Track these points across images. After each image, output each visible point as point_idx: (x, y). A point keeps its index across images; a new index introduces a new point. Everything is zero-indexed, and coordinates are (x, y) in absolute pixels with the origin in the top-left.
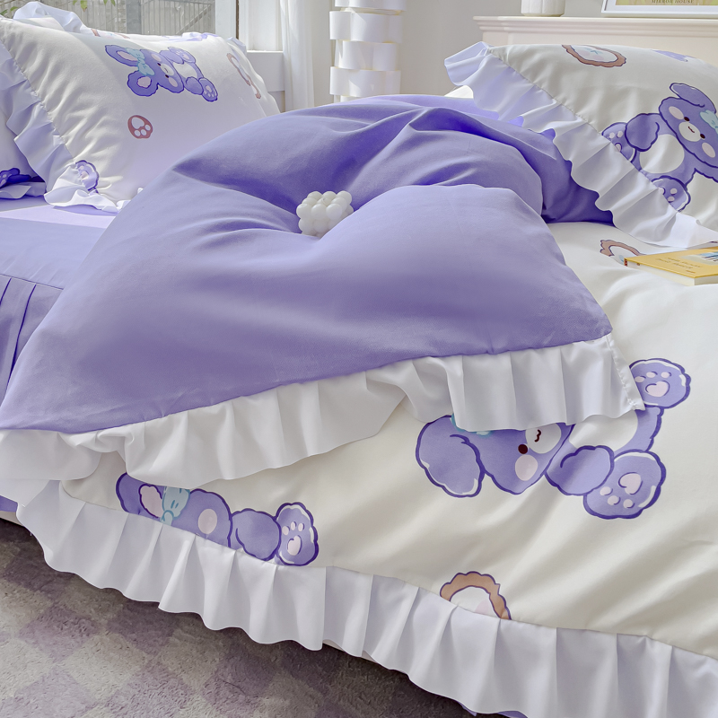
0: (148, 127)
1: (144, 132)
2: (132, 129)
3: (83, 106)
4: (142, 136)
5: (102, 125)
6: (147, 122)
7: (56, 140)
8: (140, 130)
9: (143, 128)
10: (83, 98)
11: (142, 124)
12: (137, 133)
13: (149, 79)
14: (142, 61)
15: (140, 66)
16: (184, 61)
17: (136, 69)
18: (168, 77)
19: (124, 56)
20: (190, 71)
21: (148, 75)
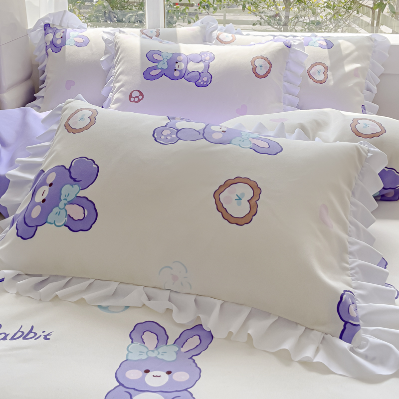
0: (140, 97)
1: (136, 99)
2: (131, 96)
3: (118, 82)
4: (134, 101)
5: (119, 92)
6: (141, 94)
8: (134, 98)
9: (138, 97)
11: (138, 94)
12: (132, 99)
13: (160, 71)
14: (166, 60)
15: (161, 63)
16: (201, 61)
17: (156, 64)
18: (175, 70)
19: (156, 57)
20: (200, 67)
21: (162, 69)
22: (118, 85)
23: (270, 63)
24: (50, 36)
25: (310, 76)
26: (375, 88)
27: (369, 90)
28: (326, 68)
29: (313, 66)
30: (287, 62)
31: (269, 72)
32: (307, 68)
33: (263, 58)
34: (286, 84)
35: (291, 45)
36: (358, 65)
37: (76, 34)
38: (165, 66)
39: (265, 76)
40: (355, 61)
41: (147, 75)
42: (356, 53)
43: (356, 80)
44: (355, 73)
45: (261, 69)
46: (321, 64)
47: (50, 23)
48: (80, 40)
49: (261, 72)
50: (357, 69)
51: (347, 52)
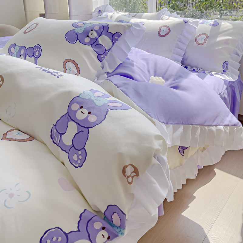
23: (170, 30)
26: (241, 54)
27: (237, 54)
28: (208, 37)
29: (200, 35)
30: (183, 31)
32: (196, 36)
33: (166, 26)
34: (179, 43)
35: (187, 22)
37: (105, 14)
39: (164, 36)
40: (229, 35)
42: (232, 30)
43: (226, 46)
45: (163, 32)
46: (205, 34)
47: (101, 10)
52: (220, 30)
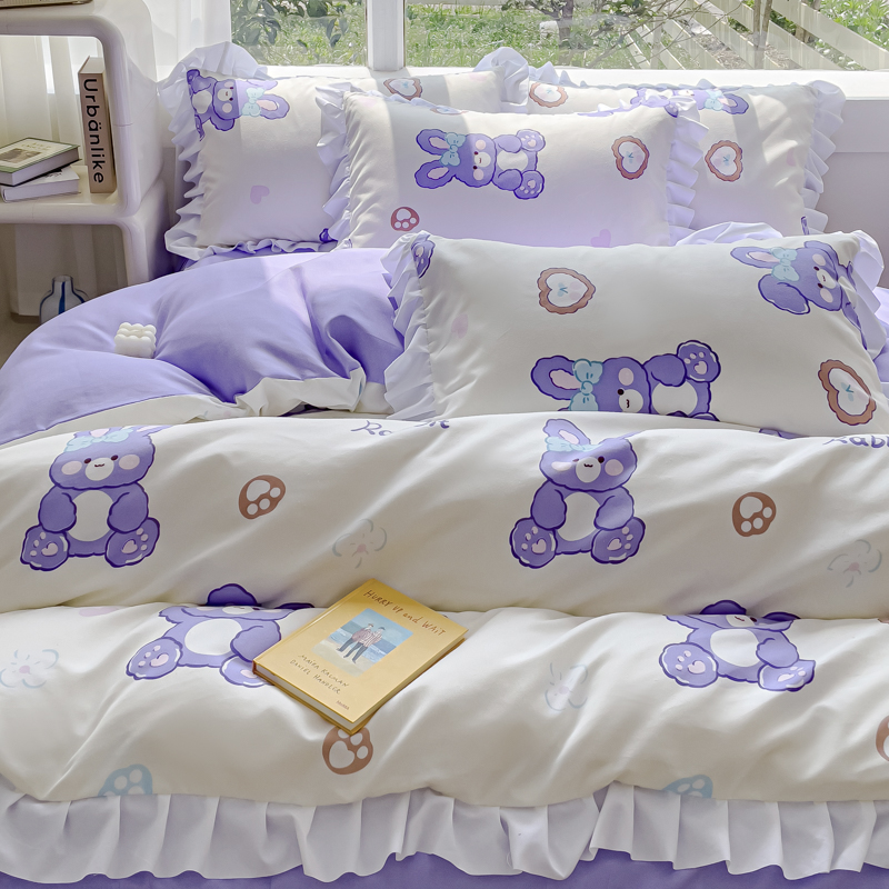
0: (413, 221)
2: (394, 219)
3: (365, 191)
4: (402, 228)
5: (369, 212)
6: (414, 214)
7: (346, 215)
8: (402, 222)
9: (408, 220)
10: (369, 182)
11: (408, 215)
12: (398, 225)
13: (446, 170)
14: (455, 149)
15: (447, 154)
16: (521, 148)
17: (437, 157)
18: (475, 168)
19: (435, 142)
20: (521, 161)
21: (449, 166)
22: (365, 197)
23: (645, 149)
24: (205, 98)
25: (712, 169)
26: (819, 183)
27: (809, 186)
28: (740, 151)
29: (715, 147)
30: (672, 145)
31: (644, 166)
32: (705, 153)
33: (633, 140)
34: (671, 185)
35: (678, 112)
36: (792, 143)
37: (260, 91)
38: (456, 161)
39: (638, 174)
40: (788, 135)
41: (423, 178)
42: (788, 121)
43: (792, 172)
44: (788, 158)
45: (631, 162)
46: (729, 144)
47: (199, 68)
48: (271, 106)
49: (632, 167)
50: (791, 151)
51: (773, 119)
52: (761, 124)
